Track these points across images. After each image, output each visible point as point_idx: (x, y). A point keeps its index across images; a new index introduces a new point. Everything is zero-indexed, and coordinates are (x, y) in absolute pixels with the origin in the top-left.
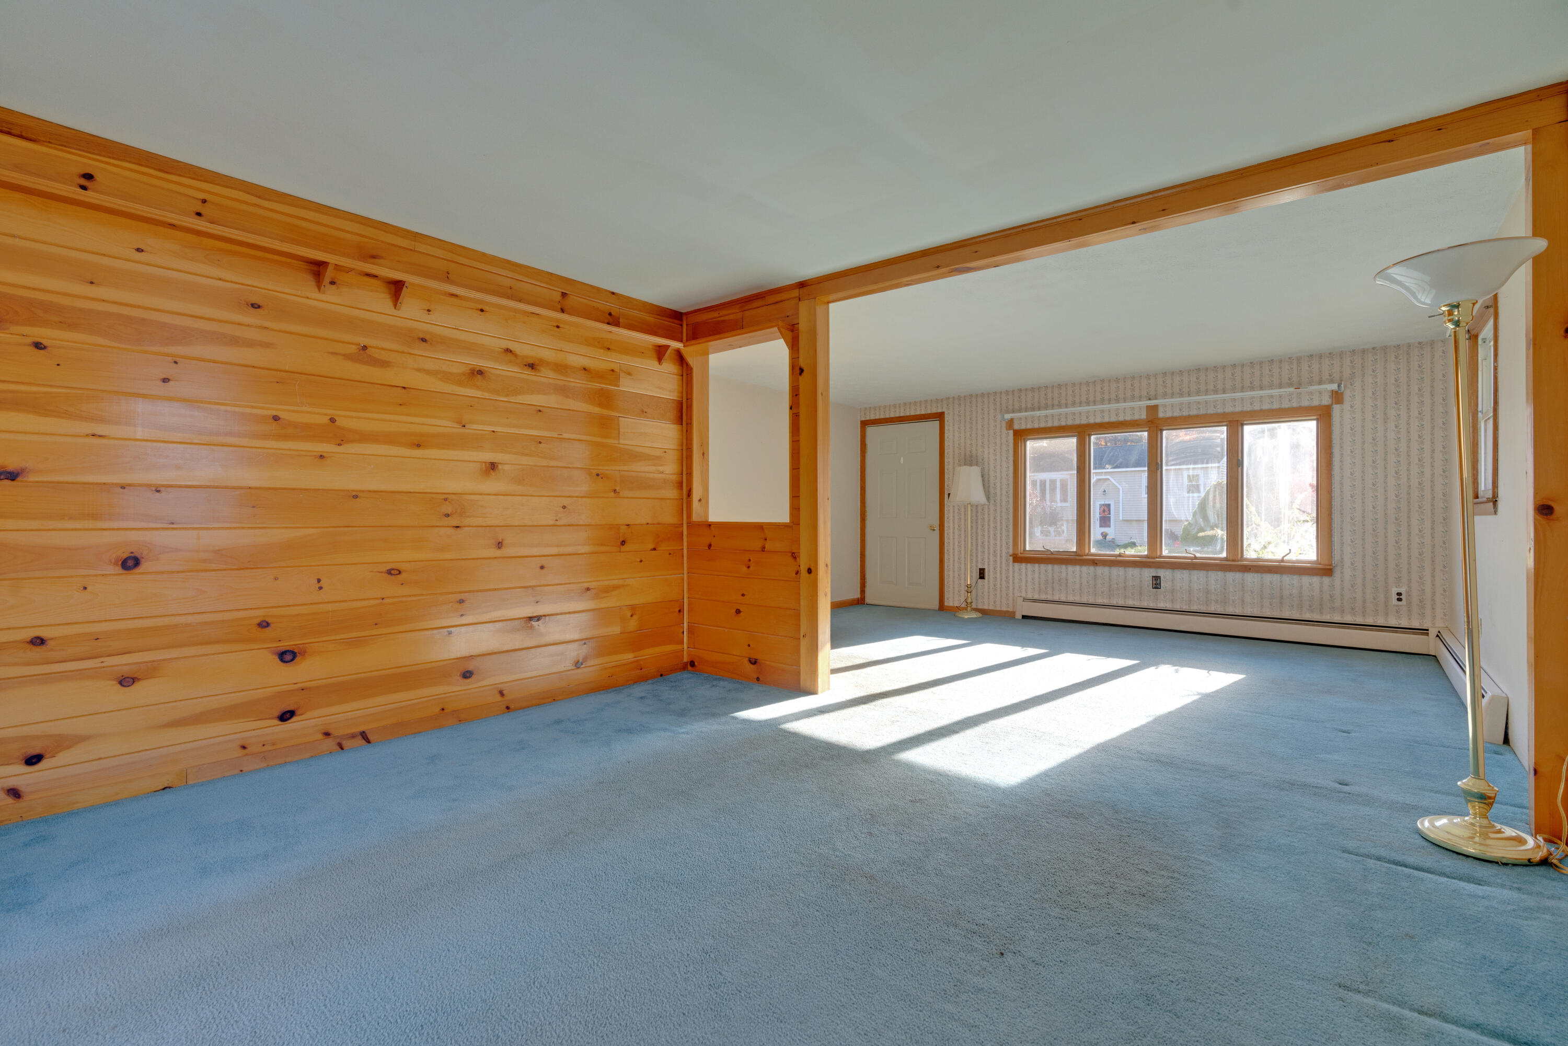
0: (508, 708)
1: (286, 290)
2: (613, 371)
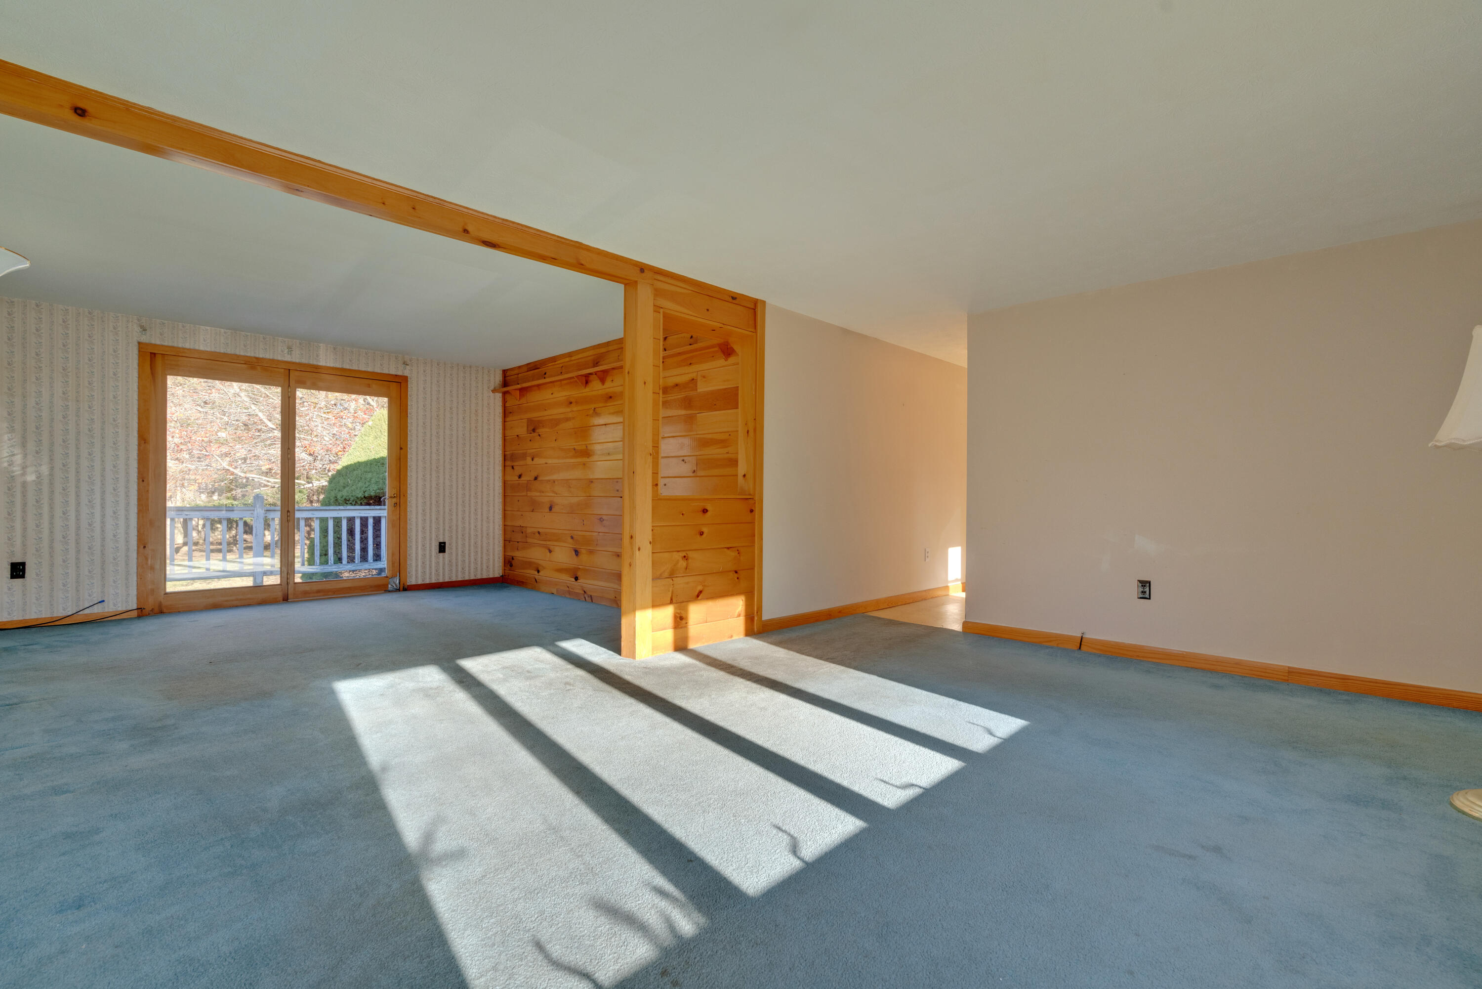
1: (576, 393)
2: (693, 379)
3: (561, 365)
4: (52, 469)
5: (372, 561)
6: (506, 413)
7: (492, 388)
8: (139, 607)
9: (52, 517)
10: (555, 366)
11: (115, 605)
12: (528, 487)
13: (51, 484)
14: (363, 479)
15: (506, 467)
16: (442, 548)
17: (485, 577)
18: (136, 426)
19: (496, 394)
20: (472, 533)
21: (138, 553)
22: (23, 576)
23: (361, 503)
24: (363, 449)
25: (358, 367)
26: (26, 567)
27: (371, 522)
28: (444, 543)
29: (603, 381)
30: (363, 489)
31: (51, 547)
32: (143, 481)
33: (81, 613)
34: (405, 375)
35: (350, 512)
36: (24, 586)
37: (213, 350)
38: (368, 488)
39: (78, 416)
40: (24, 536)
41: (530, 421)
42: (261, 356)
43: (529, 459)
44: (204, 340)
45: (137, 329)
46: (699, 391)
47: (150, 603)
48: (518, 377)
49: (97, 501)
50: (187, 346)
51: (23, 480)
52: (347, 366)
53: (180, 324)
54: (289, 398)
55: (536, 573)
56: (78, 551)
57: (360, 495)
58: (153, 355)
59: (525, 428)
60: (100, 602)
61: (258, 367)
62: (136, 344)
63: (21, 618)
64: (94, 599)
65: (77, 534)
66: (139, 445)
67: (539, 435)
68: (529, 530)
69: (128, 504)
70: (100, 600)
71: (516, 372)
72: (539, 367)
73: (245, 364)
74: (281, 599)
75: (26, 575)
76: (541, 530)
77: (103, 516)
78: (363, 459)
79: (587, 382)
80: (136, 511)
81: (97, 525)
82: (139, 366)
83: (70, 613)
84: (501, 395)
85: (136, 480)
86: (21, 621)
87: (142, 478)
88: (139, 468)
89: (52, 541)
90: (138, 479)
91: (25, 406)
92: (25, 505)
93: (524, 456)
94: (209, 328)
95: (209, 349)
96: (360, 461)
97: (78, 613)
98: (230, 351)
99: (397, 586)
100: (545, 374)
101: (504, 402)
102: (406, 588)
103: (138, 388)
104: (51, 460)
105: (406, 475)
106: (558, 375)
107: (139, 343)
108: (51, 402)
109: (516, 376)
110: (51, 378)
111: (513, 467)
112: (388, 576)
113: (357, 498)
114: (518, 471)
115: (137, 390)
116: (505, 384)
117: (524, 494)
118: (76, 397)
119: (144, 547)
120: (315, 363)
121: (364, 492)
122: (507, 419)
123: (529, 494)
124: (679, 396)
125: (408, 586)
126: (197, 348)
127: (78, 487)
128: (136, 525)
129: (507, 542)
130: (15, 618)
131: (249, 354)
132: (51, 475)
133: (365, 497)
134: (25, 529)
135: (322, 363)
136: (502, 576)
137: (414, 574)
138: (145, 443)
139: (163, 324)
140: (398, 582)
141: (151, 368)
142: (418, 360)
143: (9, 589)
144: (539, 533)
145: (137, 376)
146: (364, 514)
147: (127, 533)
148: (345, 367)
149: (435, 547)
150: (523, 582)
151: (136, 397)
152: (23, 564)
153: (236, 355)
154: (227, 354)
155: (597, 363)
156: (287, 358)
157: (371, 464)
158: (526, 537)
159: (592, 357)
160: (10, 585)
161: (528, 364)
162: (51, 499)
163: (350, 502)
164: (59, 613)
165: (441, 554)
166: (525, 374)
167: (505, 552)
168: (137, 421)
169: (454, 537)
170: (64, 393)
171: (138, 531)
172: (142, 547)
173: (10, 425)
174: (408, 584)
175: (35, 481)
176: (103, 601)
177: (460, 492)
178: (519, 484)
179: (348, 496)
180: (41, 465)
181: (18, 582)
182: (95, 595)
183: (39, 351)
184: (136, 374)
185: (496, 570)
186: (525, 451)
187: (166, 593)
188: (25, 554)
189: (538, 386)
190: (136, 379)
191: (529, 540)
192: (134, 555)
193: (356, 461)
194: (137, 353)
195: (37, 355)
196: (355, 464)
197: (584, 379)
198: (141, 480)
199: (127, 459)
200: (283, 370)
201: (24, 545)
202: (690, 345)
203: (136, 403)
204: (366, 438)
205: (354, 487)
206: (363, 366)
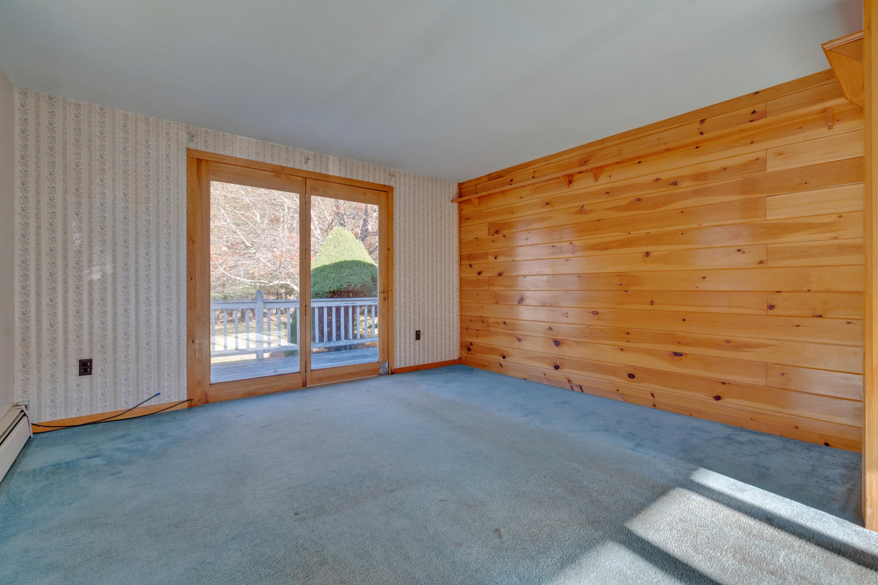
0: (654, 405)
1: (555, 193)
2: (758, 159)
3: (533, 171)
4: (115, 268)
5: (335, 340)
6: (462, 219)
7: (451, 199)
8: (189, 399)
9: (115, 314)
10: (526, 172)
11: (169, 397)
12: (490, 282)
13: (114, 282)
14: (329, 278)
15: (462, 266)
16: (418, 336)
17: (447, 359)
18: (185, 227)
19: (454, 203)
20: (439, 322)
21: (187, 347)
22: (90, 373)
23: (327, 296)
24: (326, 256)
25: (357, 177)
26: (93, 363)
27: (334, 310)
28: (419, 331)
29: (596, 178)
30: (330, 285)
31: (115, 344)
32: (191, 279)
33: (141, 406)
34: (391, 185)
35: (321, 303)
36: (91, 382)
37: (247, 158)
38: (333, 285)
39: (136, 217)
40: (91, 334)
41: (491, 225)
42: (284, 165)
43: (491, 259)
44: (240, 149)
45: (186, 136)
46: (768, 171)
47: (197, 395)
48: (476, 188)
49: (154, 299)
50: (227, 153)
51: (90, 279)
52: (349, 177)
53: (221, 133)
54: (306, 203)
55: (501, 358)
56: (138, 347)
57: (327, 290)
58: (199, 160)
59: (486, 231)
60: (156, 395)
61: (282, 175)
62: (185, 150)
63: (88, 414)
64: (152, 392)
65: (137, 331)
66: (188, 245)
67: (504, 236)
68: (491, 321)
69: (179, 301)
70: (157, 393)
71: (475, 183)
72: (502, 176)
73: (272, 171)
74: (301, 385)
75: (93, 371)
76: (506, 321)
77: (159, 313)
78: (327, 263)
79: (570, 182)
80: (186, 308)
81: (154, 321)
82: (187, 170)
83: (131, 407)
84: (457, 204)
85: (185, 278)
86: (88, 417)
87: (191, 277)
88: (187, 267)
89: (115, 338)
90: (187, 277)
91: (91, 206)
92: (91, 303)
93: (485, 255)
94: (244, 137)
95: (243, 157)
96: (325, 264)
97: (138, 407)
98: (260, 159)
99: (386, 370)
100: (512, 180)
101: (460, 210)
102: (393, 372)
103: (187, 192)
104: (114, 259)
105: (393, 273)
106: (530, 179)
107: (188, 149)
108: (114, 204)
109: (474, 187)
110: (114, 180)
111: (471, 266)
112: (380, 361)
113: (325, 292)
114: (477, 268)
115: (186, 193)
116: (460, 195)
117: (486, 288)
118: (135, 199)
119: (193, 341)
120: (325, 173)
121: (330, 288)
122: (463, 225)
123: (491, 288)
124: (730, 181)
125: (395, 369)
126: (234, 156)
127: (137, 285)
128: (186, 321)
129: (464, 330)
130: (84, 414)
131: (275, 163)
132: (114, 274)
133: (330, 292)
134: (91, 327)
135: (331, 173)
136: (460, 359)
137: (398, 359)
138: (193, 243)
139: (207, 132)
140: (387, 366)
141: (197, 174)
142: (400, 173)
143: (78, 386)
144: (505, 323)
145: (186, 180)
146: (330, 304)
147: (178, 329)
148: (347, 177)
149: (413, 336)
150: (486, 366)
151: (185, 200)
152: (90, 361)
153: (265, 163)
154: (258, 162)
155: (585, 162)
156: (305, 168)
157: (334, 267)
158: (488, 326)
159: (579, 157)
160: (78, 382)
161: (488, 175)
162: (114, 297)
163: (320, 295)
164: (122, 407)
165: (417, 341)
166: (485, 184)
167: (461, 338)
168: (186, 223)
169: (426, 326)
170: (125, 195)
171: (188, 327)
172: (191, 341)
173: (77, 225)
174: (394, 368)
175: (100, 279)
176: (159, 394)
177: (430, 287)
178: (479, 279)
179: (319, 291)
180: (106, 264)
181: (86, 378)
182: (152, 388)
183: (103, 154)
184: (185, 179)
185: (454, 354)
186: (487, 251)
187: (211, 384)
188: (91, 351)
189: (503, 192)
190: (185, 183)
191: (492, 329)
192: (184, 349)
193: (322, 265)
194: (186, 158)
195: (101, 157)
196: (322, 266)
197: (567, 179)
198: (190, 278)
199: (178, 258)
200: (301, 178)
201: (91, 343)
202: (751, 121)
203: (185, 205)
204: (328, 247)
205: (322, 284)
206: (360, 176)
